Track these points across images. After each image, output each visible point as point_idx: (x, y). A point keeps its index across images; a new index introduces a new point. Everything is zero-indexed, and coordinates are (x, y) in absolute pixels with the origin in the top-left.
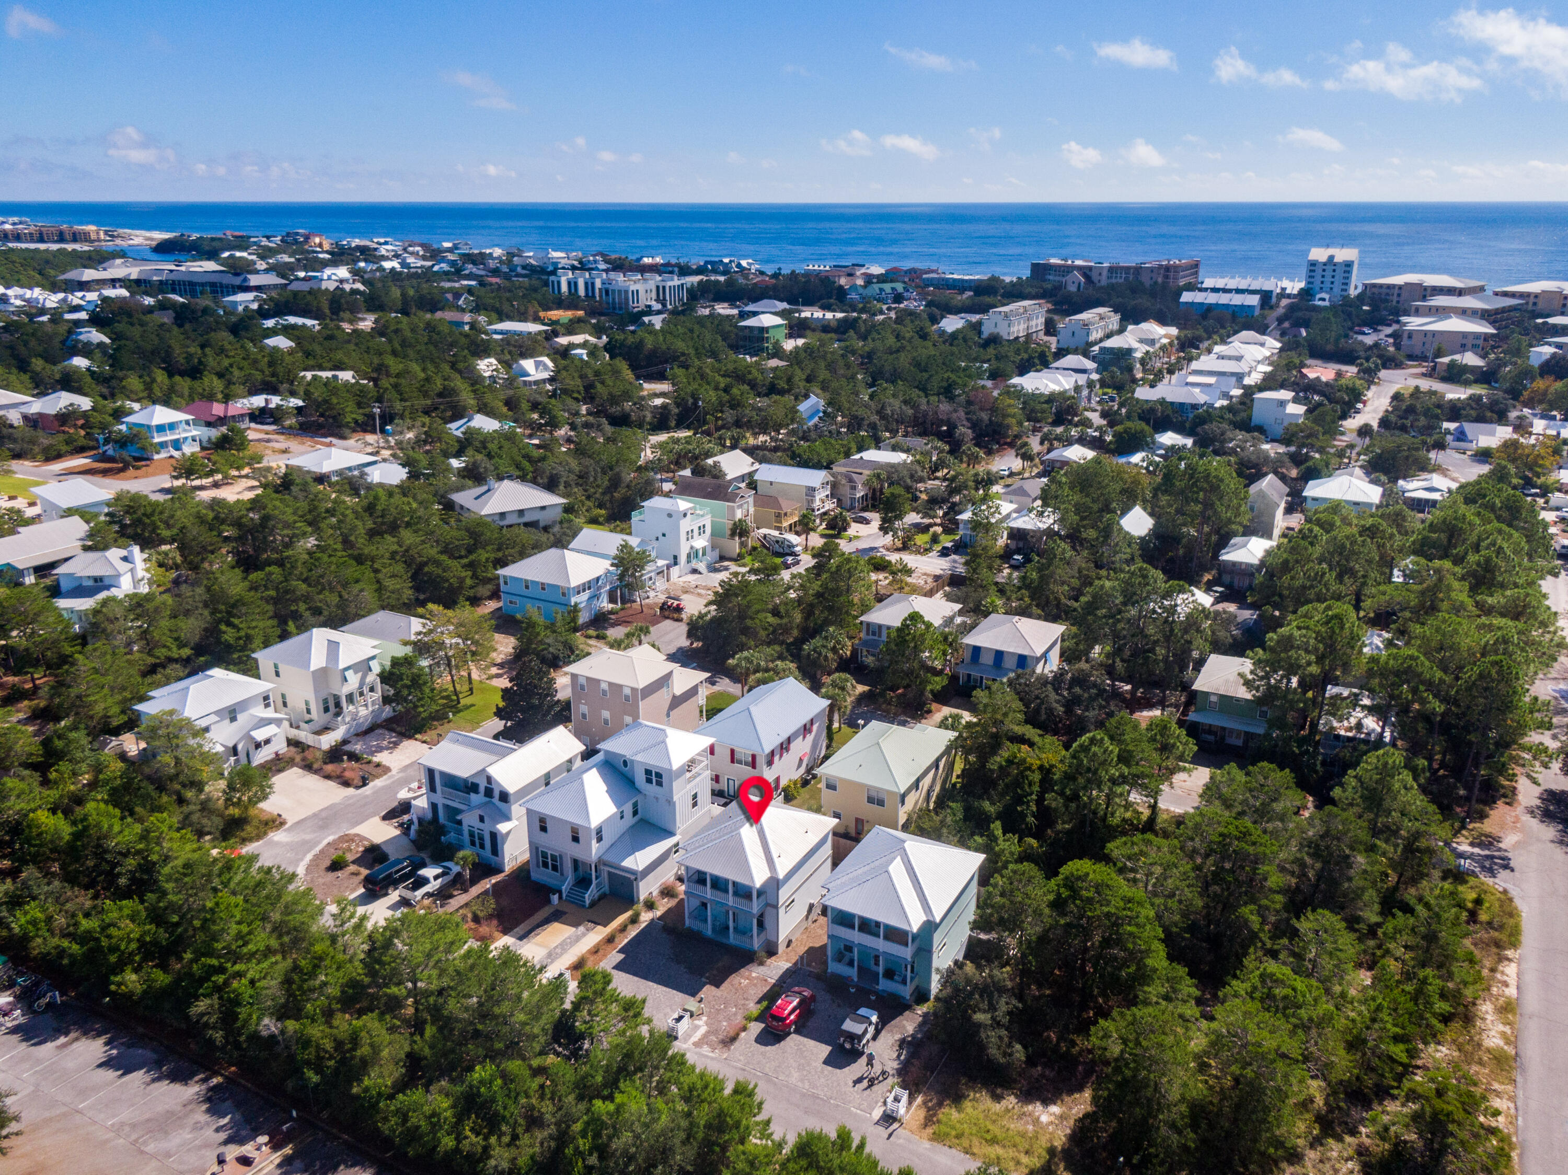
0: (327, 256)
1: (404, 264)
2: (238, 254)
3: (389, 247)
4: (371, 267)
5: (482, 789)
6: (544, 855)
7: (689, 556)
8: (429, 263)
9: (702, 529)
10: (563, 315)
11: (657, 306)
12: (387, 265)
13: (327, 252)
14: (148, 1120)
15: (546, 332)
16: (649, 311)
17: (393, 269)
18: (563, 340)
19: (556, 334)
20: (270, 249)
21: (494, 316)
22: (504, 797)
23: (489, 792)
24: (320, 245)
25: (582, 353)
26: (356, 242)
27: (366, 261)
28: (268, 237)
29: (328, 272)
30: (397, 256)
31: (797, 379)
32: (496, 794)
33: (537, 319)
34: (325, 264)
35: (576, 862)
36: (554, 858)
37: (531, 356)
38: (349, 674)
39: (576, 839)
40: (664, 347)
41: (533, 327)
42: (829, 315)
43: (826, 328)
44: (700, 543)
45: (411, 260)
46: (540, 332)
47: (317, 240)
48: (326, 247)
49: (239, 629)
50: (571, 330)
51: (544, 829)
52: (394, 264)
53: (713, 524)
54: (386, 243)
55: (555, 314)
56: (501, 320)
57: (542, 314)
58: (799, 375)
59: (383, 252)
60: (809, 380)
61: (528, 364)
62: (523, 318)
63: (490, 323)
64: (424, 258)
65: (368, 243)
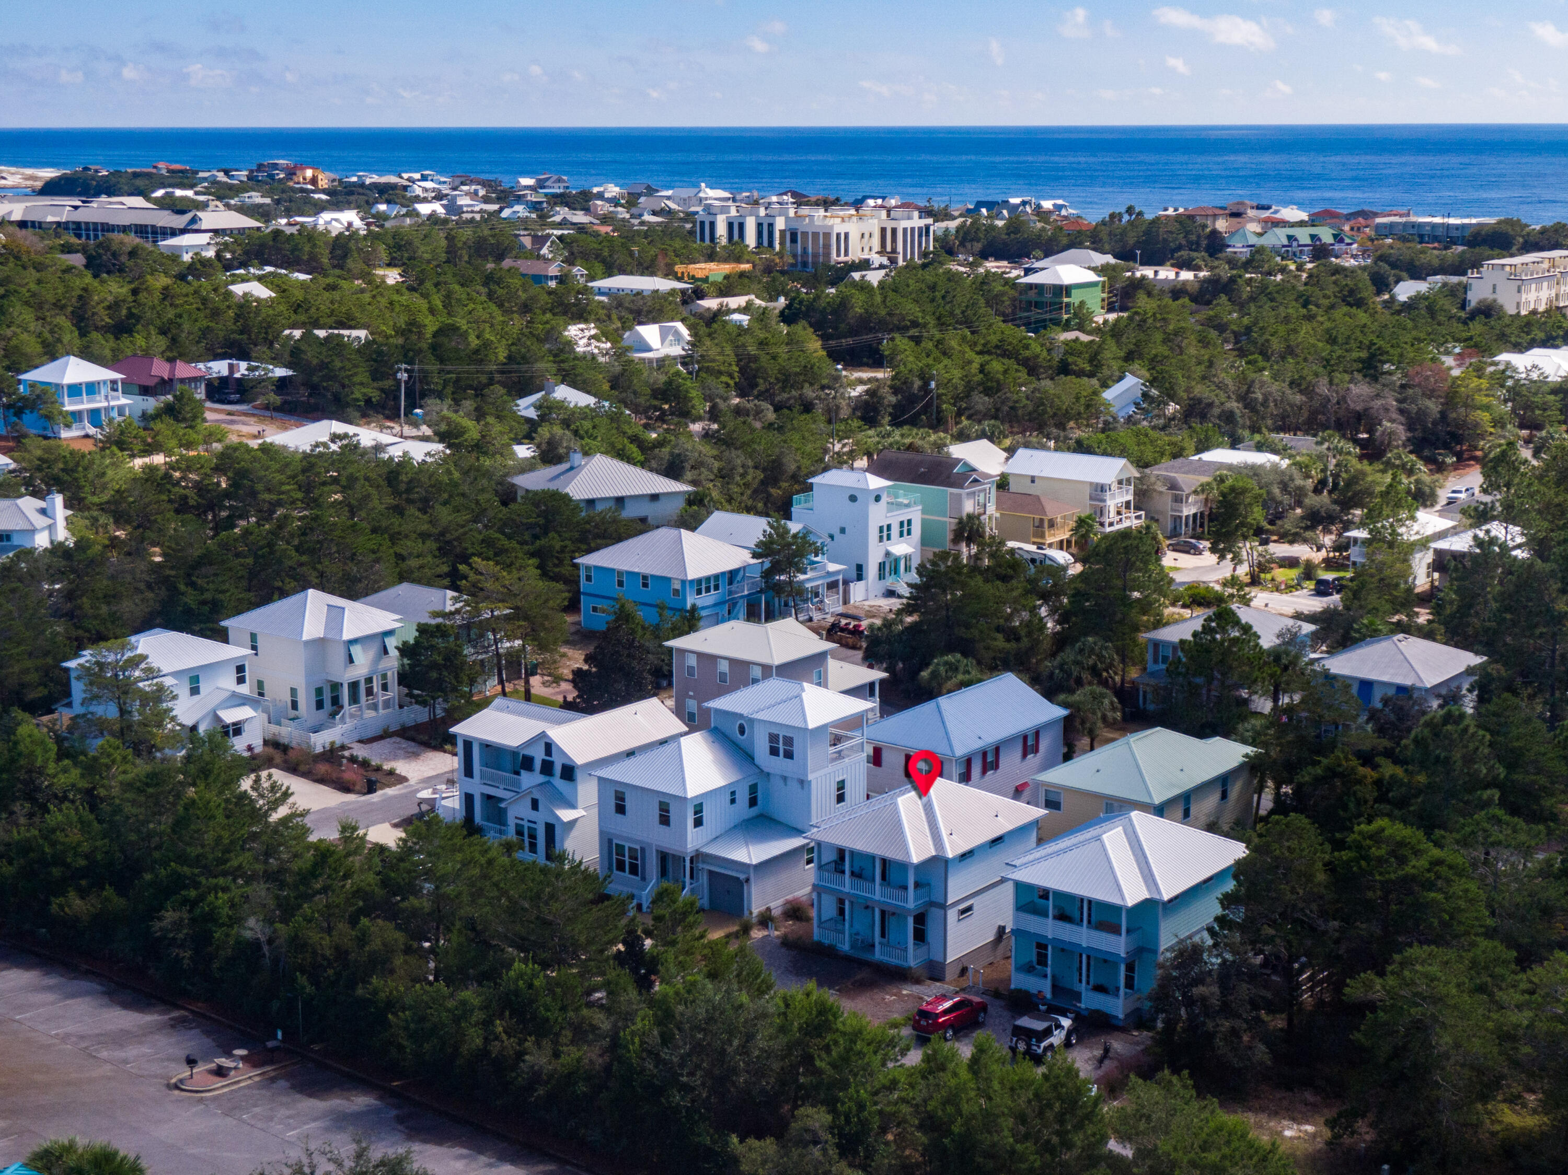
0: (324, 197)
1: (452, 208)
2: (179, 193)
3: (429, 185)
4: (395, 210)
5: (538, 765)
6: (620, 848)
7: (882, 566)
8: (494, 207)
9: (905, 528)
10: (716, 271)
11: (877, 260)
12: (424, 209)
13: (324, 191)
14: (98, 1035)
15: (683, 292)
16: (865, 265)
17: (432, 216)
18: (711, 303)
19: (700, 294)
20: (231, 187)
21: (599, 268)
22: (569, 772)
23: (547, 768)
24: (314, 181)
25: (744, 319)
26: (372, 179)
27: (388, 202)
28: (226, 172)
29: (326, 216)
30: (439, 197)
31: (1107, 354)
32: (558, 769)
33: (670, 273)
34: (320, 208)
35: (664, 858)
36: (633, 853)
37: (654, 321)
38: (356, 650)
39: (665, 820)
40: (883, 312)
41: (662, 284)
42: (1187, 275)
43: (1177, 291)
44: (901, 548)
45: (463, 201)
46: (673, 292)
47: (309, 173)
48: (323, 183)
49: (202, 590)
50: (727, 288)
51: (621, 809)
52: (438, 208)
53: (924, 523)
54: (424, 178)
55: (702, 269)
56: (609, 274)
57: (679, 268)
58: (1112, 352)
59: (418, 191)
60: (1129, 357)
61: (650, 333)
62: (647, 269)
63: (592, 278)
64: (486, 200)
65: (393, 179)
